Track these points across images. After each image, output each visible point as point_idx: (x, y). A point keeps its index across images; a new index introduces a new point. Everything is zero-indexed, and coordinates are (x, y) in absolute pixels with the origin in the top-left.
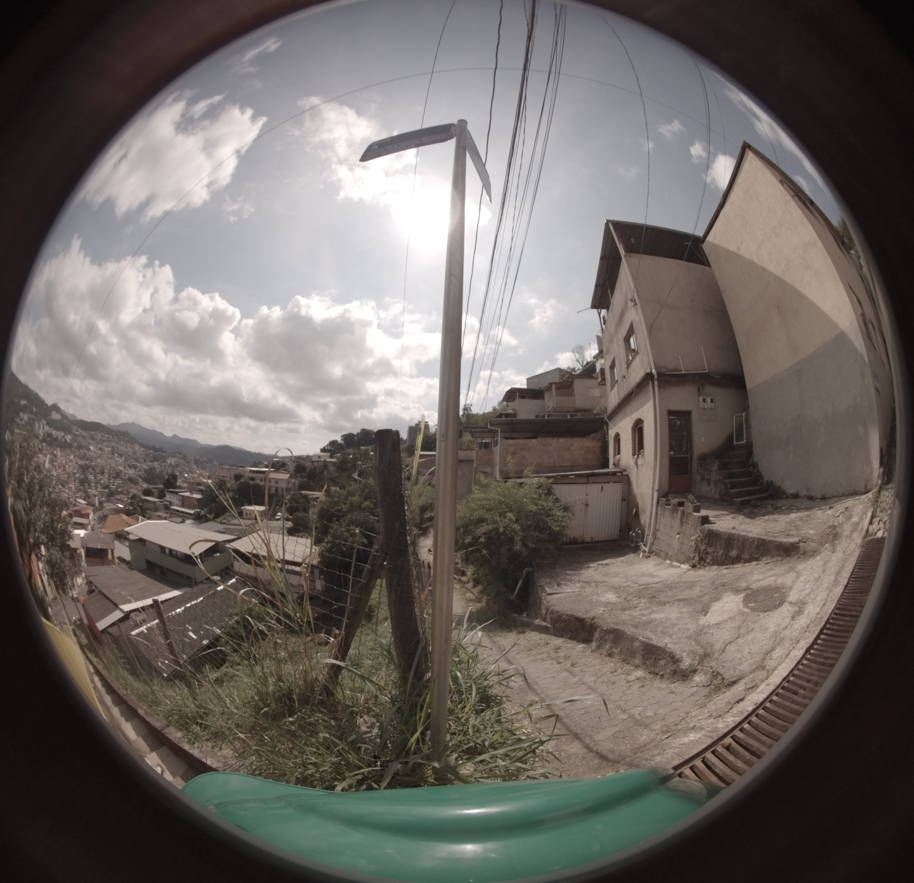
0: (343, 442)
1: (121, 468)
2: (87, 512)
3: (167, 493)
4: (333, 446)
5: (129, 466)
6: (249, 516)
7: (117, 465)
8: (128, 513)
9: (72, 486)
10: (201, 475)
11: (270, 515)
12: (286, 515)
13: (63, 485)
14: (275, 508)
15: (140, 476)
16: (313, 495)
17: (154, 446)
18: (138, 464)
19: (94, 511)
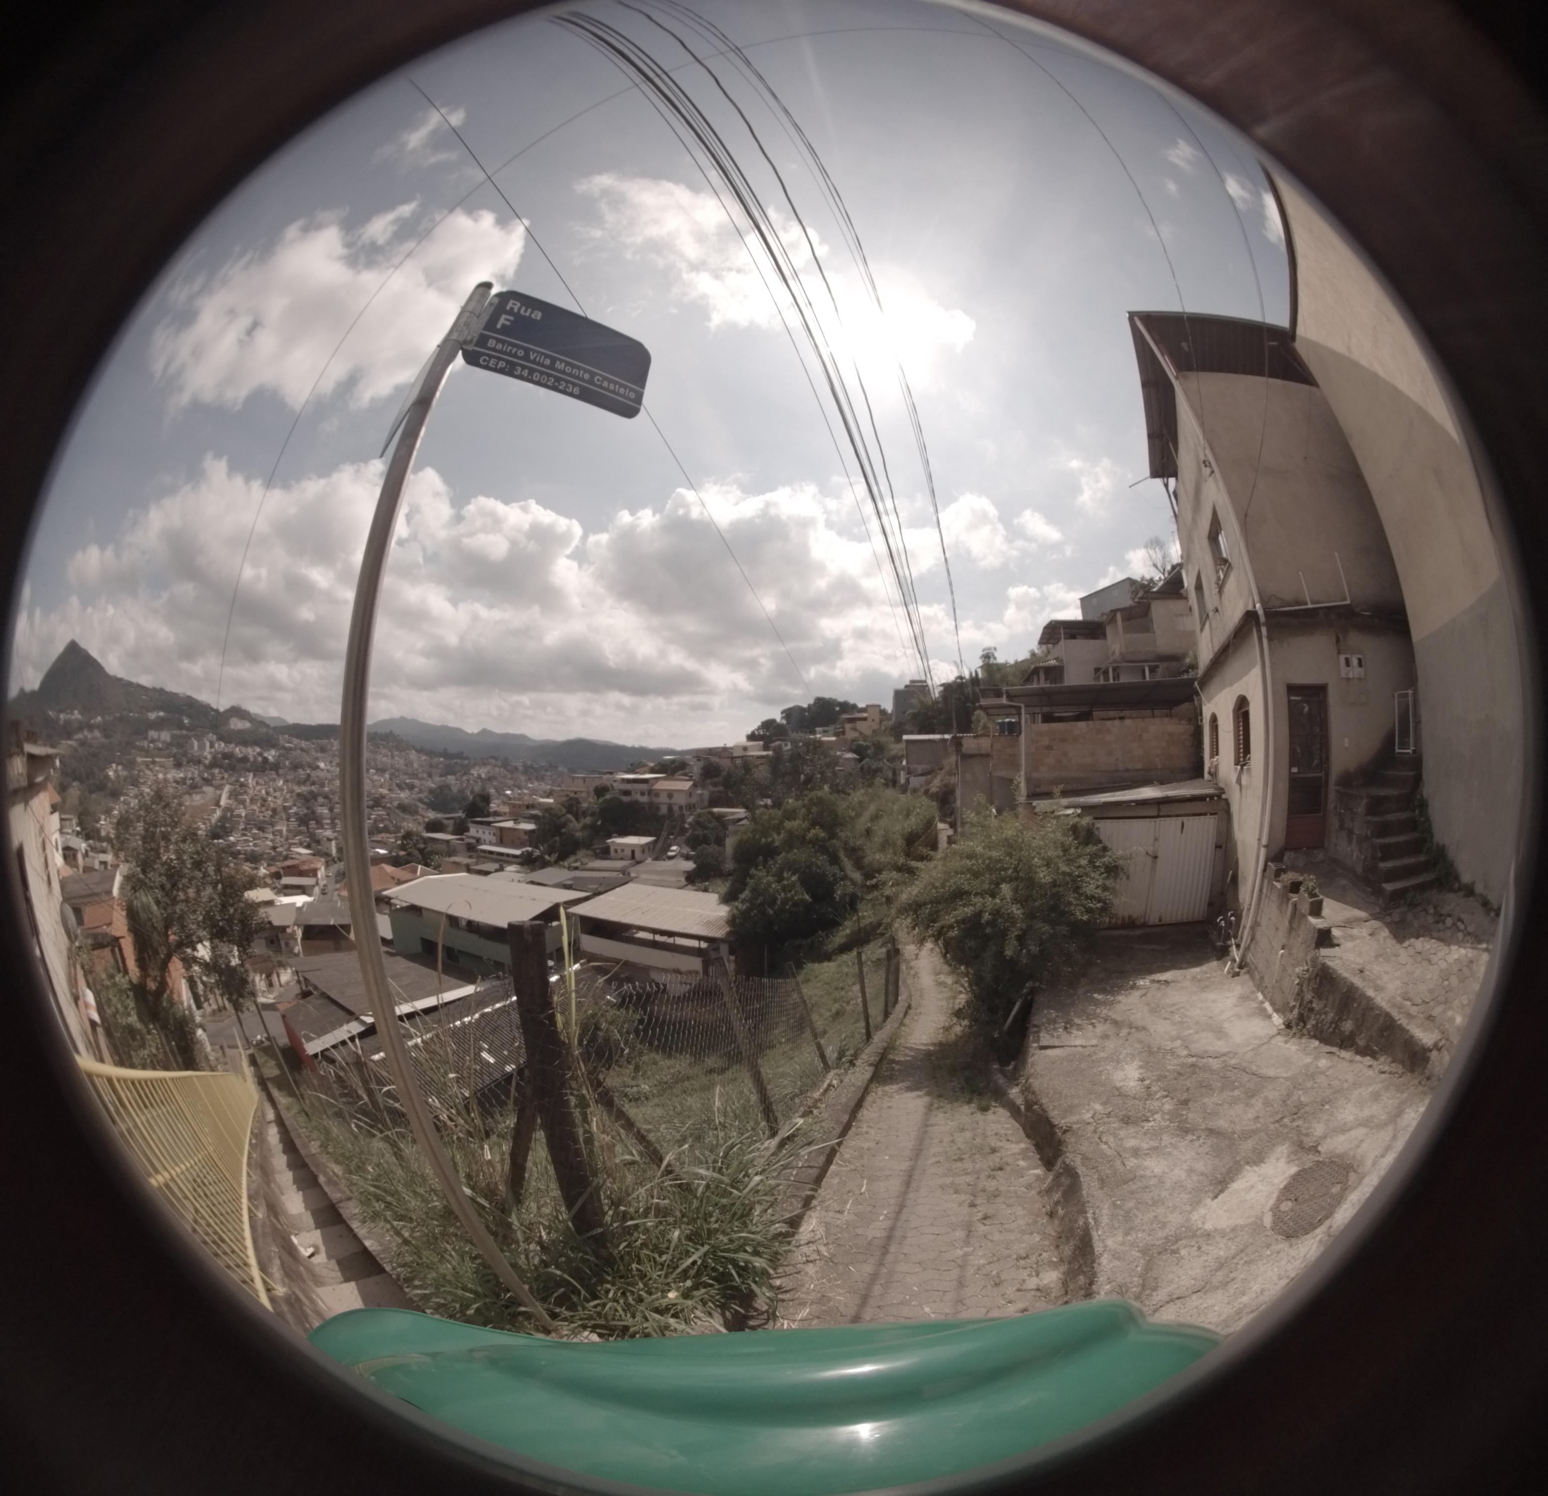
0: (784, 722)
1: (384, 791)
2: (313, 866)
3: (470, 825)
4: (768, 729)
5: (399, 786)
6: (620, 854)
7: (374, 786)
8: (396, 862)
9: (282, 827)
10: (533, 792)
11: (659, 852)
12: (686, 850)
13: (261, 829)
14: (667, 837)
15: (421, 801)
16: (733, 814)
17: (445, 750)
18: (417, 782)
19: (327, 865)
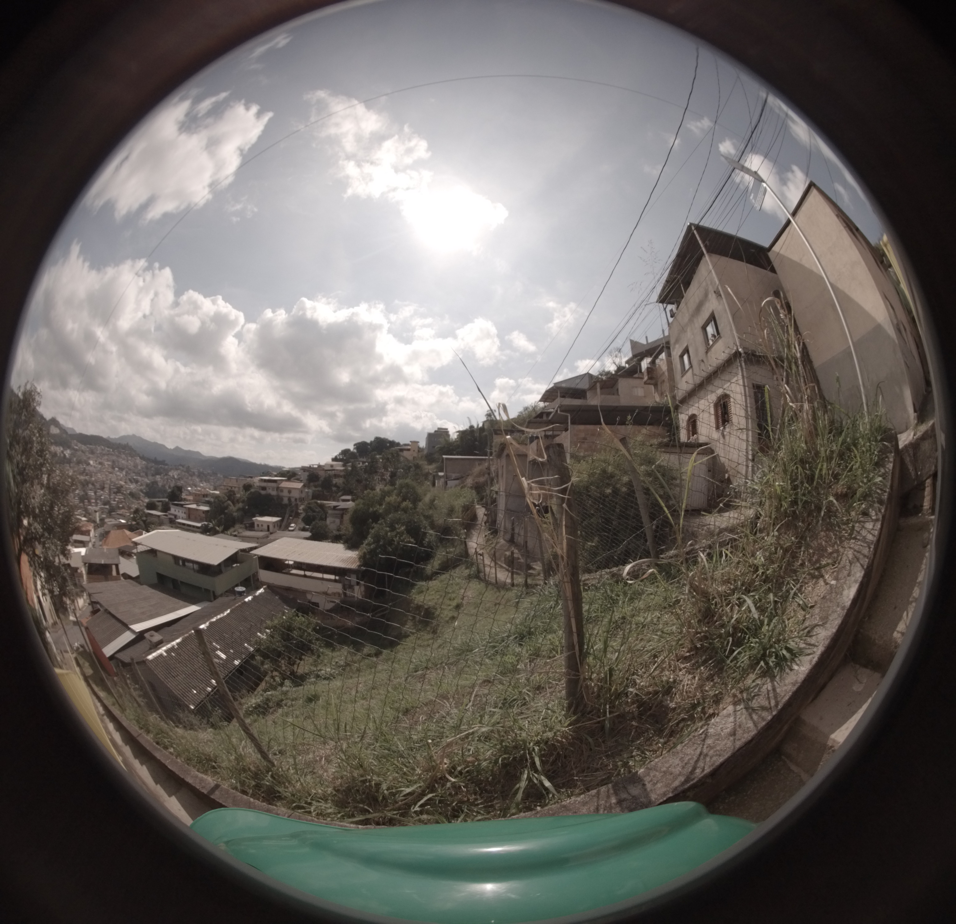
0: (355, 451)
1: (122, 483)
2: (88, 528)
3: (171, 506)
4: (345, 455)
5: (130, 480)
6: (260, 528)
7: (117, 479)
8: (131, 528)
10: (206, 486)
11: (283, 527)
12: (302, 525)
14: (288, 518)
15: (141, 491)
17: (155, 458)
19: (96, 527)
